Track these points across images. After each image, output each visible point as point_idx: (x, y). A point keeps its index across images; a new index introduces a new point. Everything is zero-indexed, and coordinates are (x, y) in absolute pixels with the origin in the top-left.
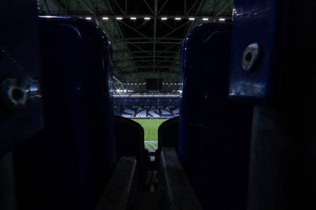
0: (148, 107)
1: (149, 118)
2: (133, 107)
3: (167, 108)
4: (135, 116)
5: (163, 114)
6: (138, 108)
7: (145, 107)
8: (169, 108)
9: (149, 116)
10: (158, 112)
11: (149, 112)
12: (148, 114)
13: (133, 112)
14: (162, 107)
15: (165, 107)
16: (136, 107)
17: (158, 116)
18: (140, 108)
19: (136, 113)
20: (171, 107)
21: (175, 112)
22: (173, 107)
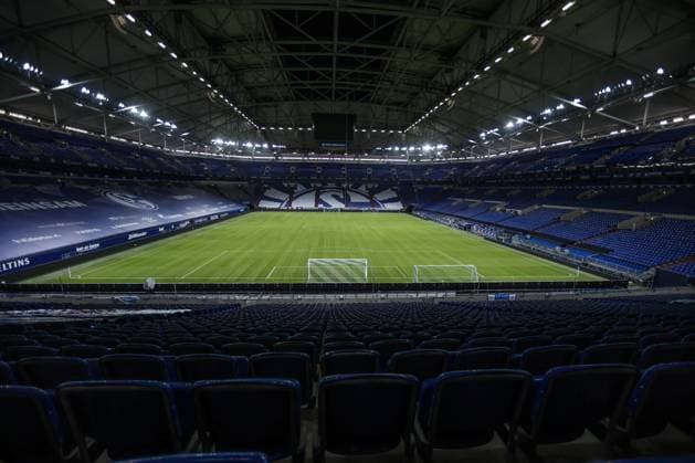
0: (319, 185)
1: (321, 210)
2: (286, 185)
3: (363, 188)
4: (289, 204)
5: (353, 200)
6: (295, 187)
7: (312, 185)
8: (367, 188)
9: (321, 206)
10: (342, 197)
11: (321, 197)
12: (318, 201)
13: (285, 197)
14: (350, 185)
15: (356, 186)
16: (292, 185)
17: (343, 206)
18: (300, 188)
19: (292, 199)
20: (370, 186)
21: (379, 197)
22: (376, 186)
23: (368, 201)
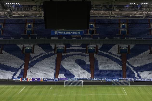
0: (61, 46)
2: (20, 46)
3: (114, 50)
4: (24, 74)
6: (32, 51)
7: (53, 46)
8: (120, 50)
9: (61, 76)
10: (88, 63)
12: (59, 69)
13: (18, 63)
14: (100, 46)
15: (107, 47)
16: (28, 46)
17: (87, 76)
18: (38, 51)
19: (27, 66)
20: (124, 47)
21: (134, 63)
22: (132, 46)
23: (120, 68)
